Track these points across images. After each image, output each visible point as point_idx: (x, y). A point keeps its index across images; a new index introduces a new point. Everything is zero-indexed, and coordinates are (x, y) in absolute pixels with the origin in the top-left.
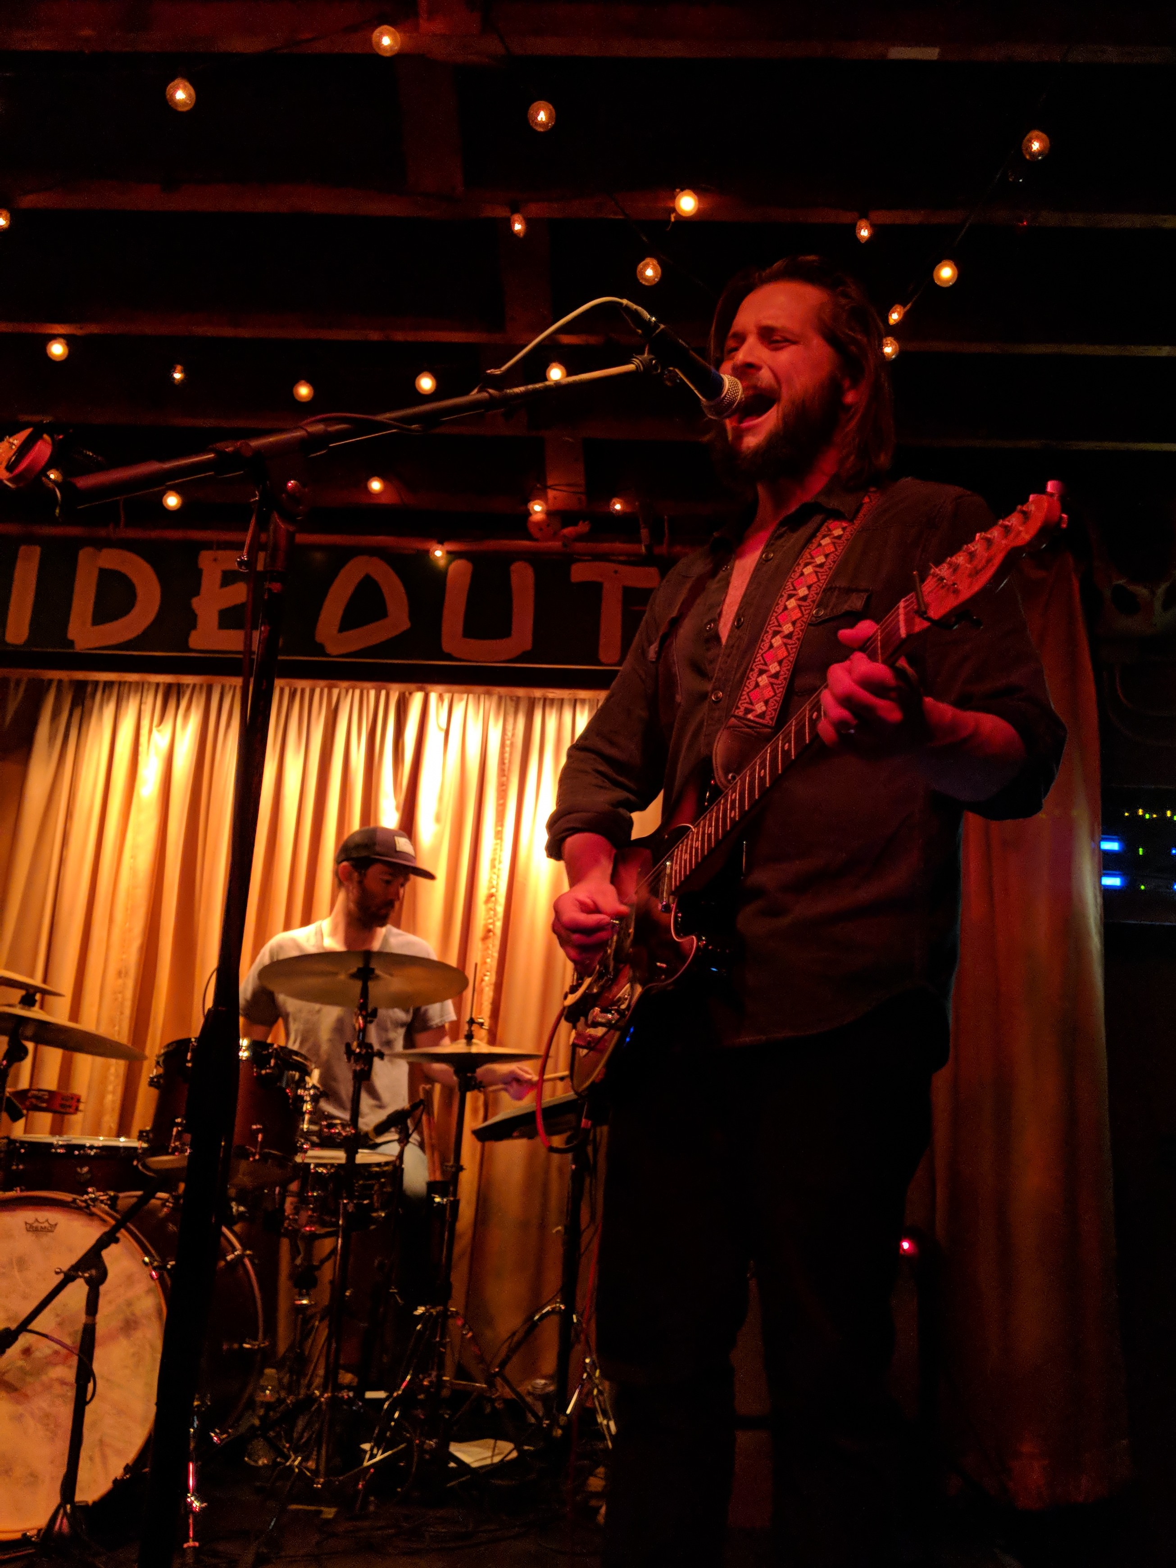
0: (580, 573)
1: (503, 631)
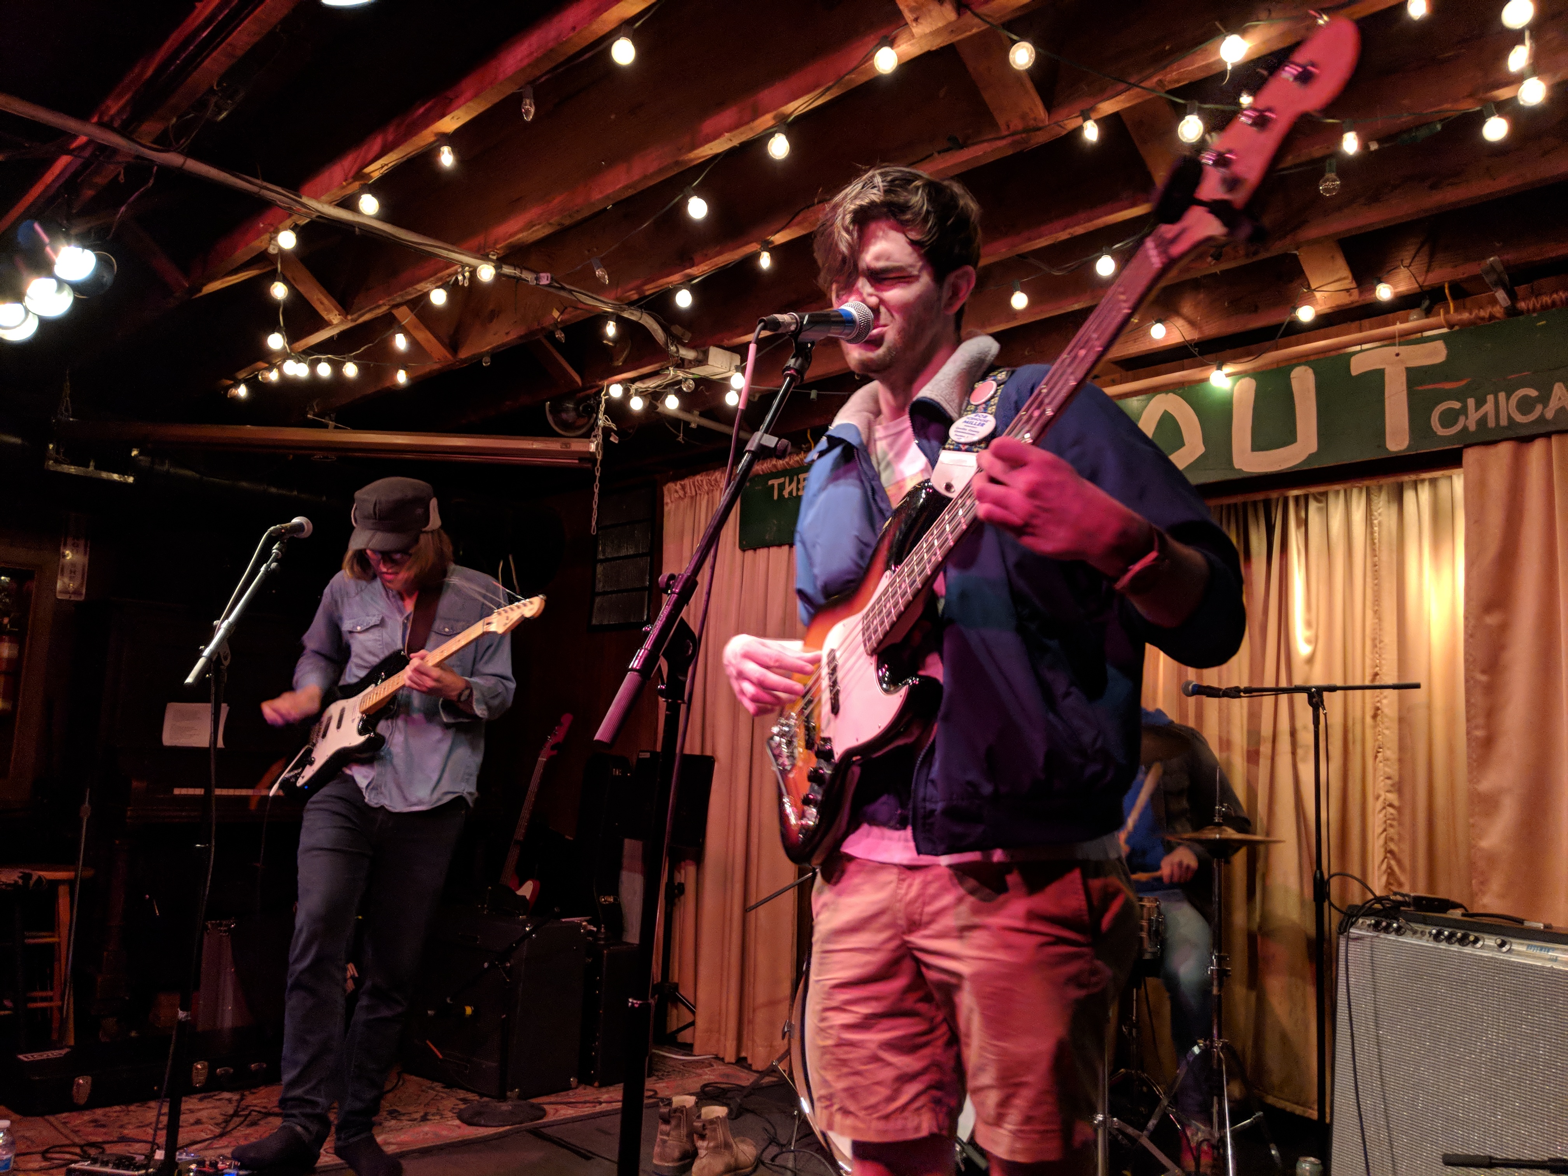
1: (1289, 440)
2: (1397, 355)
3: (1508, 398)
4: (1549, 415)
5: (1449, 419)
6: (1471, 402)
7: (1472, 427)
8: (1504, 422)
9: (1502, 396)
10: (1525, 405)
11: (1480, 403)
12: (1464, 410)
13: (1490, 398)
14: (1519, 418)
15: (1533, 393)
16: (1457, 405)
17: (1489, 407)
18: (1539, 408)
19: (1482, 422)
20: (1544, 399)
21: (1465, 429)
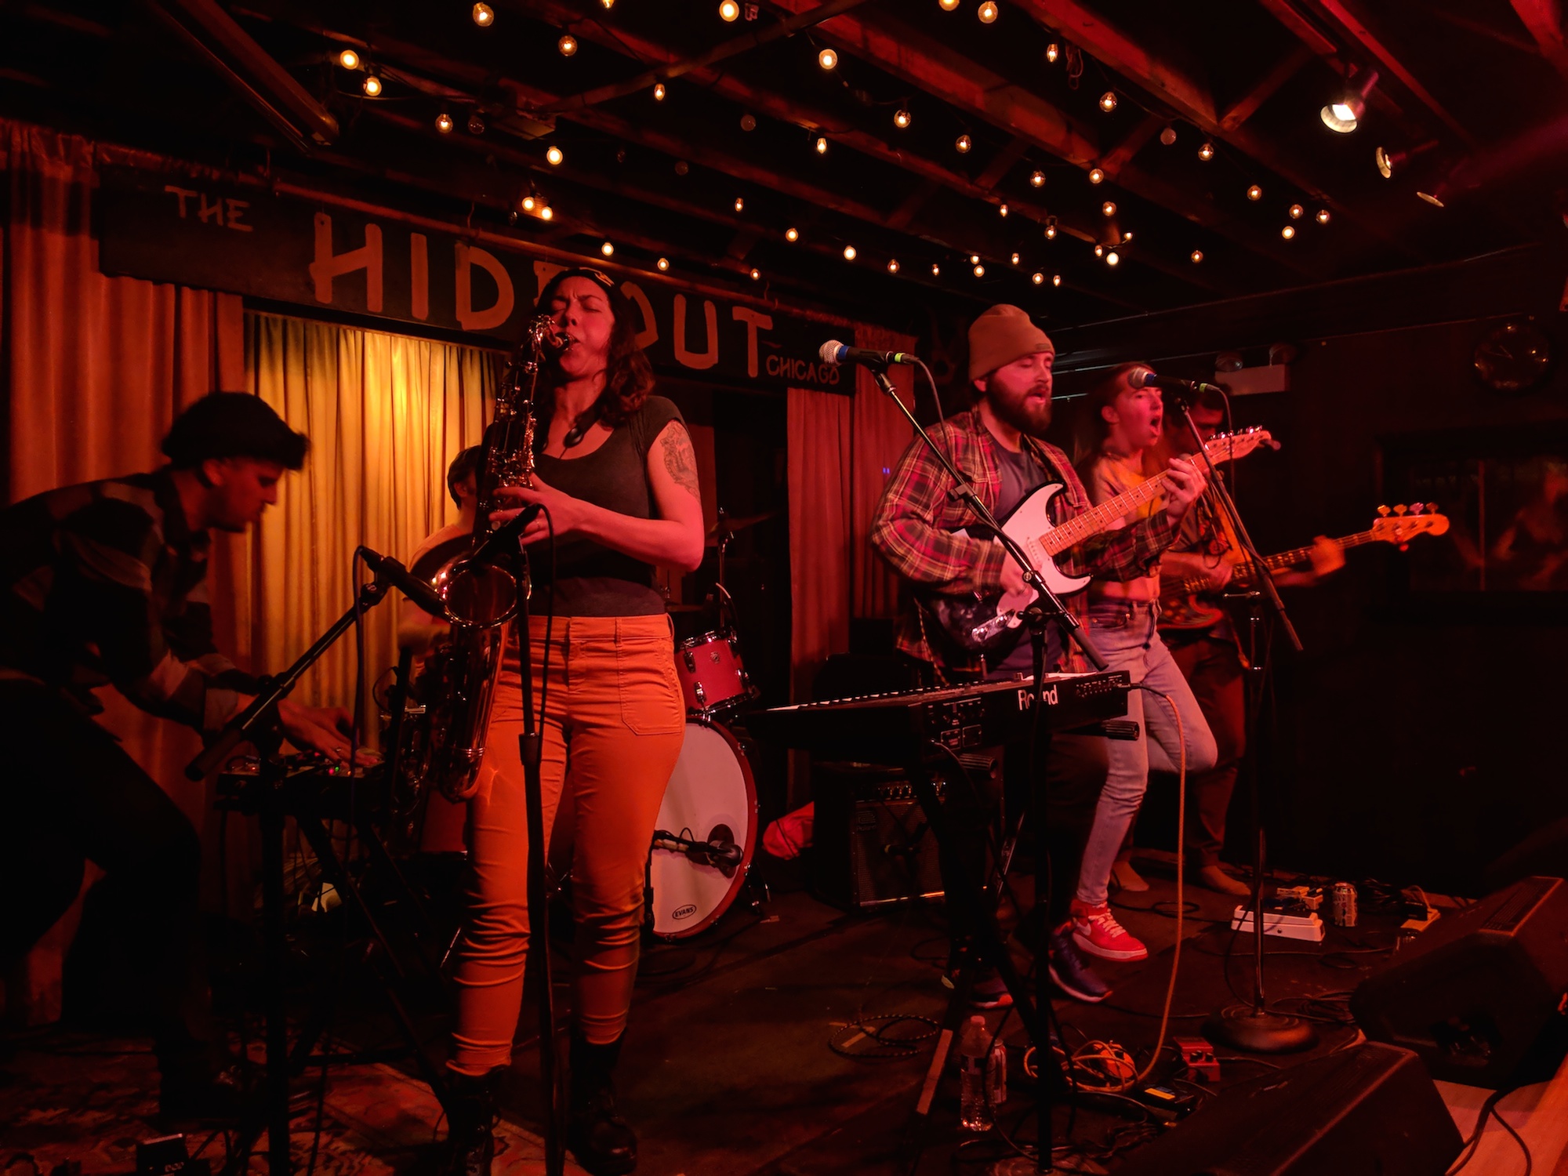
0: (739, 313)
1: (704, 350)
2: (753, 316)
3: (795, 363)
4: (808, 378)
5: (774, 365)
6: (782, 359)
7: (782, 375)
8: (793, 377)
9: (793, 361)
10: (801, 370)
11: (785, 363)
12: (778, 363)
13: (788, 360)
14: (799, 377)
15: (804, 365)
16: (777, 359)
17: (788, 365)
18: (805, 374)
19: (785, 372)
20: (807, 369)
21: (779, 373)
